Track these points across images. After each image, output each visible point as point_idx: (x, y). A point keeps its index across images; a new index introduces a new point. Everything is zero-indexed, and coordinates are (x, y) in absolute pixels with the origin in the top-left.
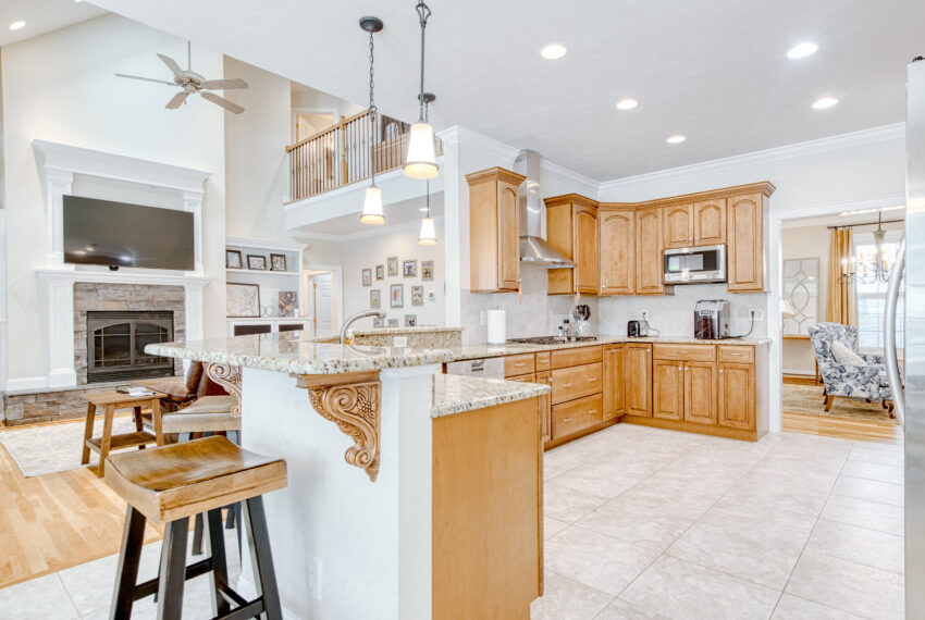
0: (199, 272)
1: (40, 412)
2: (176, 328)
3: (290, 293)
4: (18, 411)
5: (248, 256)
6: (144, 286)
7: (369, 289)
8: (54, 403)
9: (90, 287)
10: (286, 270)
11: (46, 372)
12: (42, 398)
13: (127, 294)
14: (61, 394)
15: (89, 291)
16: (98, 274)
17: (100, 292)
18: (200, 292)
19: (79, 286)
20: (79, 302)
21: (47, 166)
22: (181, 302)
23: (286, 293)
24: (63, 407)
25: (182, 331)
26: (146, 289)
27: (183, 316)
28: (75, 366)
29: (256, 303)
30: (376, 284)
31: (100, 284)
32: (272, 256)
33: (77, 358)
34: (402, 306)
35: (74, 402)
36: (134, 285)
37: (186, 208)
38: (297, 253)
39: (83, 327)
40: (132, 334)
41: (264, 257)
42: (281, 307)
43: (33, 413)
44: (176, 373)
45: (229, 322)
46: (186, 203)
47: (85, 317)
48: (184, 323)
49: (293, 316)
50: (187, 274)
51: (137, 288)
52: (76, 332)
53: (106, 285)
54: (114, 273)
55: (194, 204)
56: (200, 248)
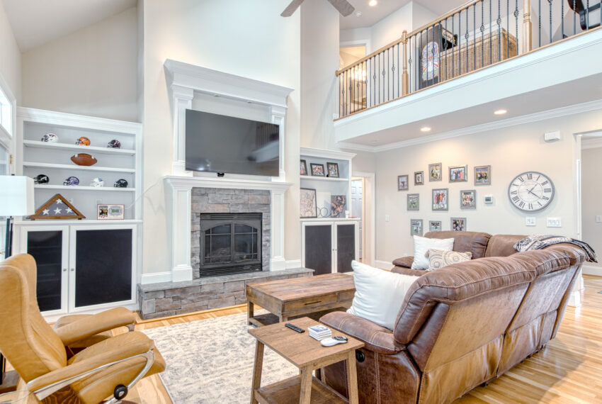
0: (282, 179)
1: (167, 306)
2: (264, 229)
3: (341, 197)
4: (151, 306)
5: (311, 164)
6: (242, 190)
7: (405, 193)
8: (178, 298)
9: (203, 192)
10: (338, 177)
11: (170, 267)
12: (169, 294)
13: (230, 198)
14: (184, 290)
15: (203, 195)
16: (209, 180)
17: (210, 196)
18: (283, 195)
19: (195, 191)
20: (195, 205)
21: (174, 83)
22: (268, 204)
23: (337, 197)
24: (184, 301)
25: (268, 231)
26: (243, 193)
27: (269, 217)
28: (192, 262)
29: (314, 206)
30: (413, 189)
31: (210, 189)
32: (328, 164)
33: (193, 255)
34: (447, 210)
35: (192, 298)
36: (234, 190)
37: (273, 121)
38: (348, 161)
39: (198, 227)
40: (233, 232)
41: (322, 165)
42: (333, 209)
43: (162, 308)
44: (264, 268)
45: (301, 222)
46: (273, 117)
47: (199, 219)
48: (269, 224)
49: (345, 217)
50: (274, 179)
51: (237, 192)
52: (192, 232)
53: (215, 190)
54: (220, 179)
55: (278, 117)
56: (283, 157)
